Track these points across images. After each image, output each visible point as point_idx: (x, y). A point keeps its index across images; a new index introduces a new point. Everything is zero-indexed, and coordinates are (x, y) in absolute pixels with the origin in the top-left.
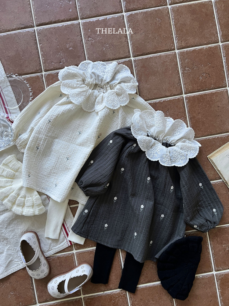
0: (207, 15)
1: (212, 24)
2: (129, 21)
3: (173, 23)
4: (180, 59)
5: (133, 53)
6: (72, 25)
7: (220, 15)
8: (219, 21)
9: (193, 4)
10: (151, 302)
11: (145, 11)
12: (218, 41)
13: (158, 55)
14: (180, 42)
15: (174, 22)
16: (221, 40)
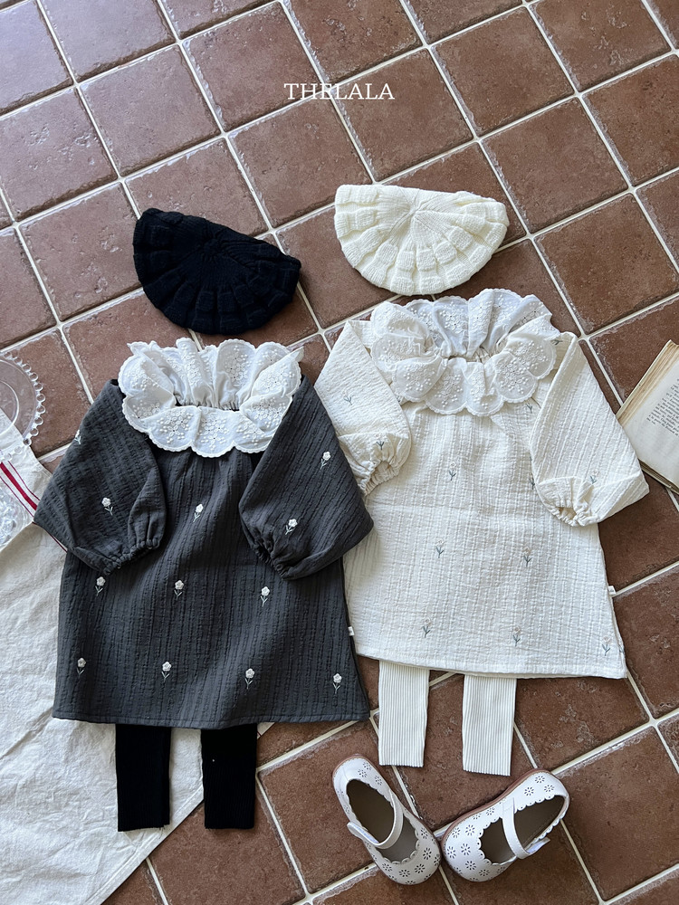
0: (424, 84)
1: (445, 100)
2: (240, 149)
3: (349, 124)
5: (271, 218)
6: (105, 194)
7: (456, 76)
8: (459, 90)
9: (384, 69)
12: (470, 136)
14: (376, 162)
16: (476, 131)
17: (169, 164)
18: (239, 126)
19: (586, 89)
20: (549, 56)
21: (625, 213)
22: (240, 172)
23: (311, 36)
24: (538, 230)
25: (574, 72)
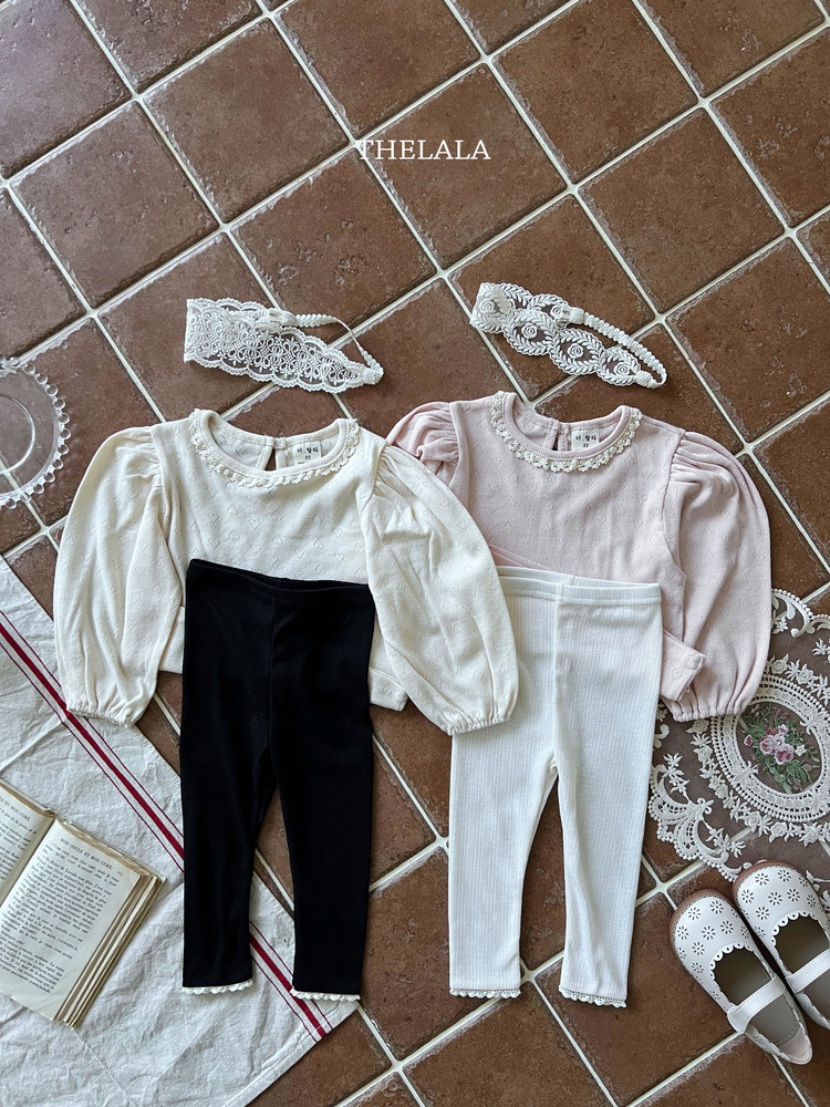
0: (270, 71)
1: (301, 92)
2: (28, 203)
3: (176, 144)
4: (246, 247)
5: (88, 295)
7: (313, 53)
8: (320, 74)
9: (212, 57)
10: (497, 1076)
11: (68, 147)
12: (344, 139)
13: (171, 269)
14: (222, 194)
15: (178, 141)
16: (352, 131)
18: (23, 167)
19: (496, 49)
20: (439, 7)
21: (566, 224)
22: (34, 234)
23: (104, 22)
24: (452, 264)
25: (476, 26)
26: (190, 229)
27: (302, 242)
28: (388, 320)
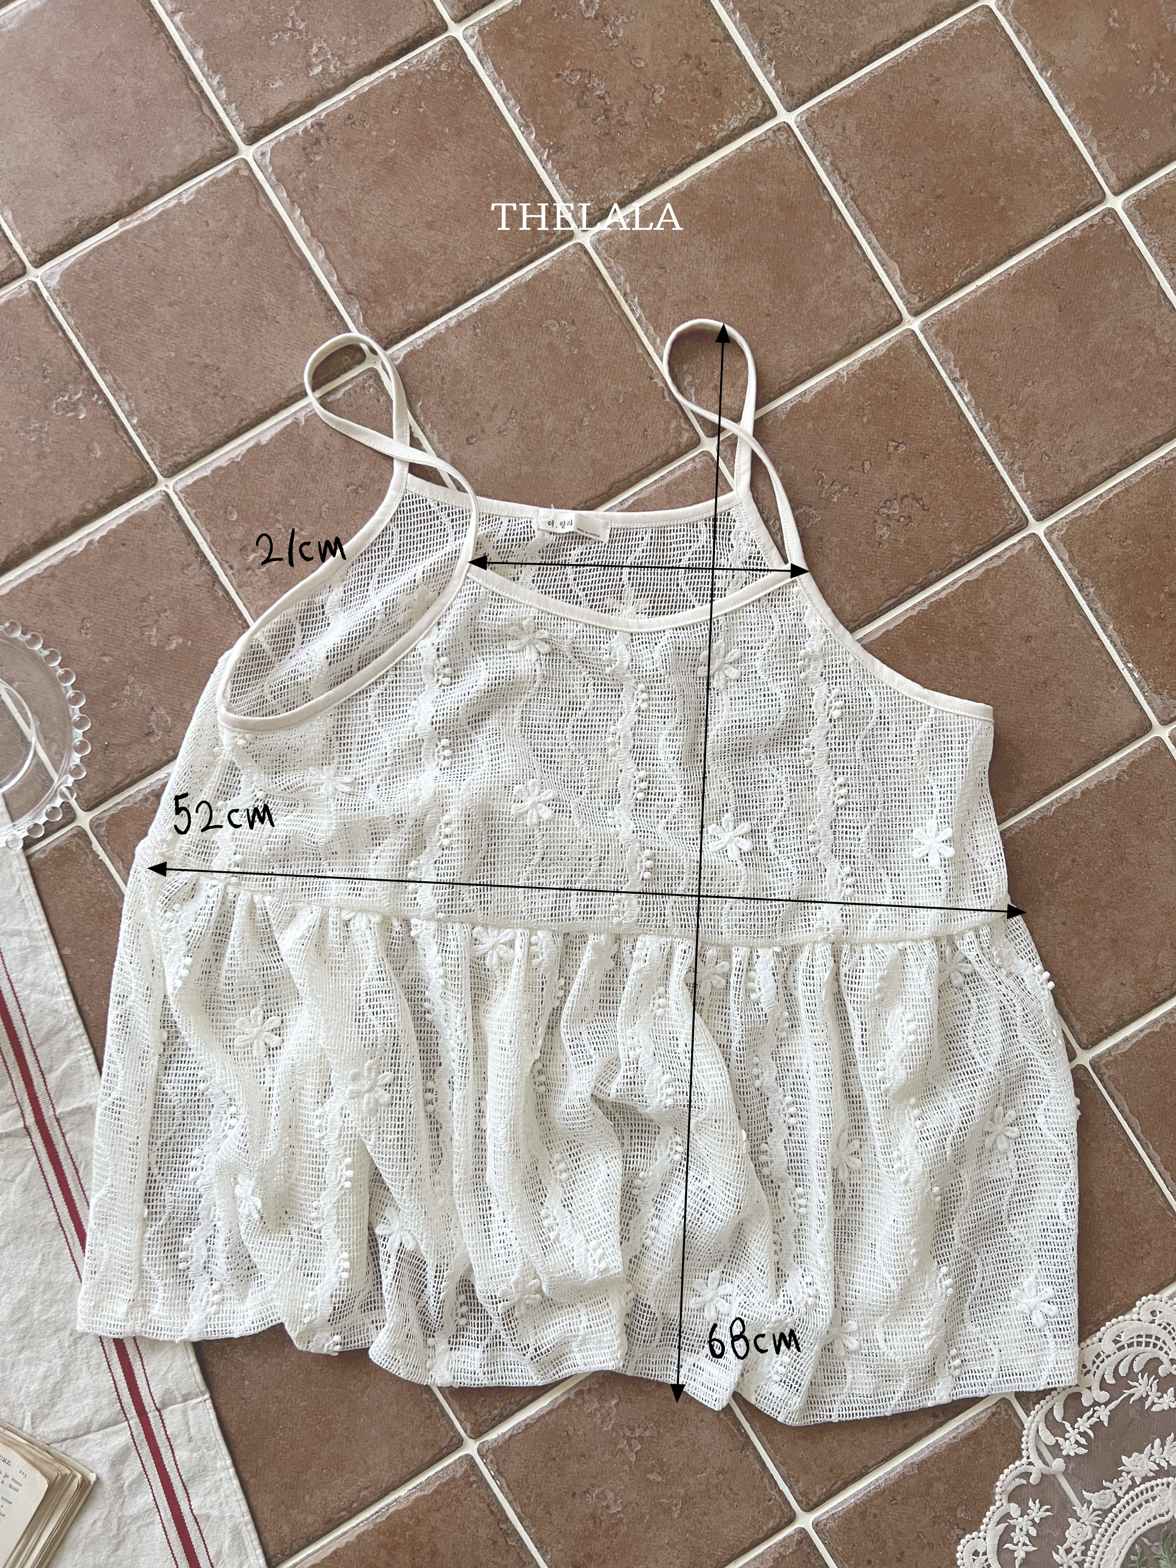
0: (789, 207)
1: (835, 240)
3: (639, 312)
6: (136, 522)
7: (854, 181)
8: (864, 213)
9: (699, 178)
11: (474, 310)
12: (896, 316)
14: (708, 393)
15: (641, 304)
16: (907, 303)
17: (264, 440)
18: (403, 337)
19: (1129, 186)
20: (1047, 119)
23: (533, 115)
24: (1051, 513)
25: (1103, 152)
26: (658, 445)
27: (826, 471)
28: (954, 594)
